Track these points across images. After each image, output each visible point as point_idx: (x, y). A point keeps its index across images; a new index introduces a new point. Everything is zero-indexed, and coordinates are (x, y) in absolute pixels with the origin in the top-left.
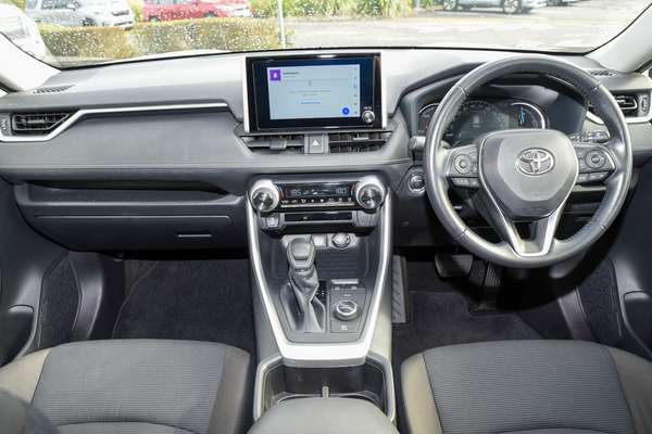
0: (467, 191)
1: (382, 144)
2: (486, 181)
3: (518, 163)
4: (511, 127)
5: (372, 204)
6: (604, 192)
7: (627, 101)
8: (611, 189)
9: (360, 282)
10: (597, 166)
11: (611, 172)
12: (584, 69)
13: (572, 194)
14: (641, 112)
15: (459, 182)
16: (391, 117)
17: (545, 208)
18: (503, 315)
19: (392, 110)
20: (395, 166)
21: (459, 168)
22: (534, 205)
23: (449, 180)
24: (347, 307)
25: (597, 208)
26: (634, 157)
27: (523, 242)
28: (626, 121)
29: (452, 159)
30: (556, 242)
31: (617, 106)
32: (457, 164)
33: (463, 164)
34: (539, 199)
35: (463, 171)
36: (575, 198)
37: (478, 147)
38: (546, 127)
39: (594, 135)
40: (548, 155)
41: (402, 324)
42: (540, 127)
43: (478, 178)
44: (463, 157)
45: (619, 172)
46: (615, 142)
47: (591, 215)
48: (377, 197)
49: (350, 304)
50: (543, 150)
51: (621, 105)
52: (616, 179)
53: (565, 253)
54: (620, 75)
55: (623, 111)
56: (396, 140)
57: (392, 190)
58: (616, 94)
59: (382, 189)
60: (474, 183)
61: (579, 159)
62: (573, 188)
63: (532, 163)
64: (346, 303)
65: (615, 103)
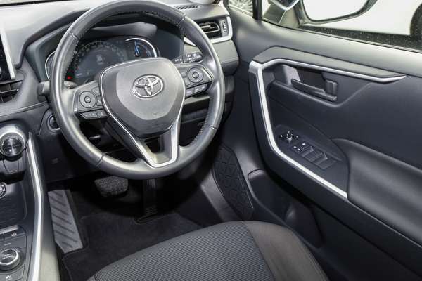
0: (99, 121)
1: (14, 94)
2: (111, 110)
3: (134, 90)
4: (130, 59)
5: (13, 152)
6: (208, 100)
7: (212, 25)
8: (213, 96)
9: (20, 227)
10: (198, 80)
11: (209, 84)
12: (171, 6)
13: (184, 106)
14: (223, 32)
15: (87, 116)
16: (18, 68)
17: (165, 123)
18: (165, 216)
19: (18, 62)
20: (31, 112)
21: (85, 104)
22: (155, 122)
23: (78, 116)
24: (6, 256)
25: (206, 114)
26: (223, 69)
27: (155, 155)
28: (211, 42)
29: (77, 97)
30: (182, 149)
31: (202, 32)
32: (82, 101)
33: (88, 100)
34: (158, 117)
35: (89, 106)
36: (187, 109)
37: (99, 82)
38: (158, 56)
39: (192, 56)
40: (158, 79)
41: (79, 250)
42: (153, 56)
43: (104, 109)
44: (86, 94)
45: (215, 82)
46: (207, 59)
47: (204, 120)
48: (18, 144)
49: (10, 252)
50: (153, 76)
51: (205, 30)
52: (214, 88)
53: (191, 156)
54: (203, 7)
55: (207, 34)
56: (27, 88)
57: (33, 134)
58: (198, 22)
59: (21, 135)
60: (102, 114)
61: (183, 77)
62: (184, 102)
63: (146, 88)
64: (5, 253)
65: (200, 29)
